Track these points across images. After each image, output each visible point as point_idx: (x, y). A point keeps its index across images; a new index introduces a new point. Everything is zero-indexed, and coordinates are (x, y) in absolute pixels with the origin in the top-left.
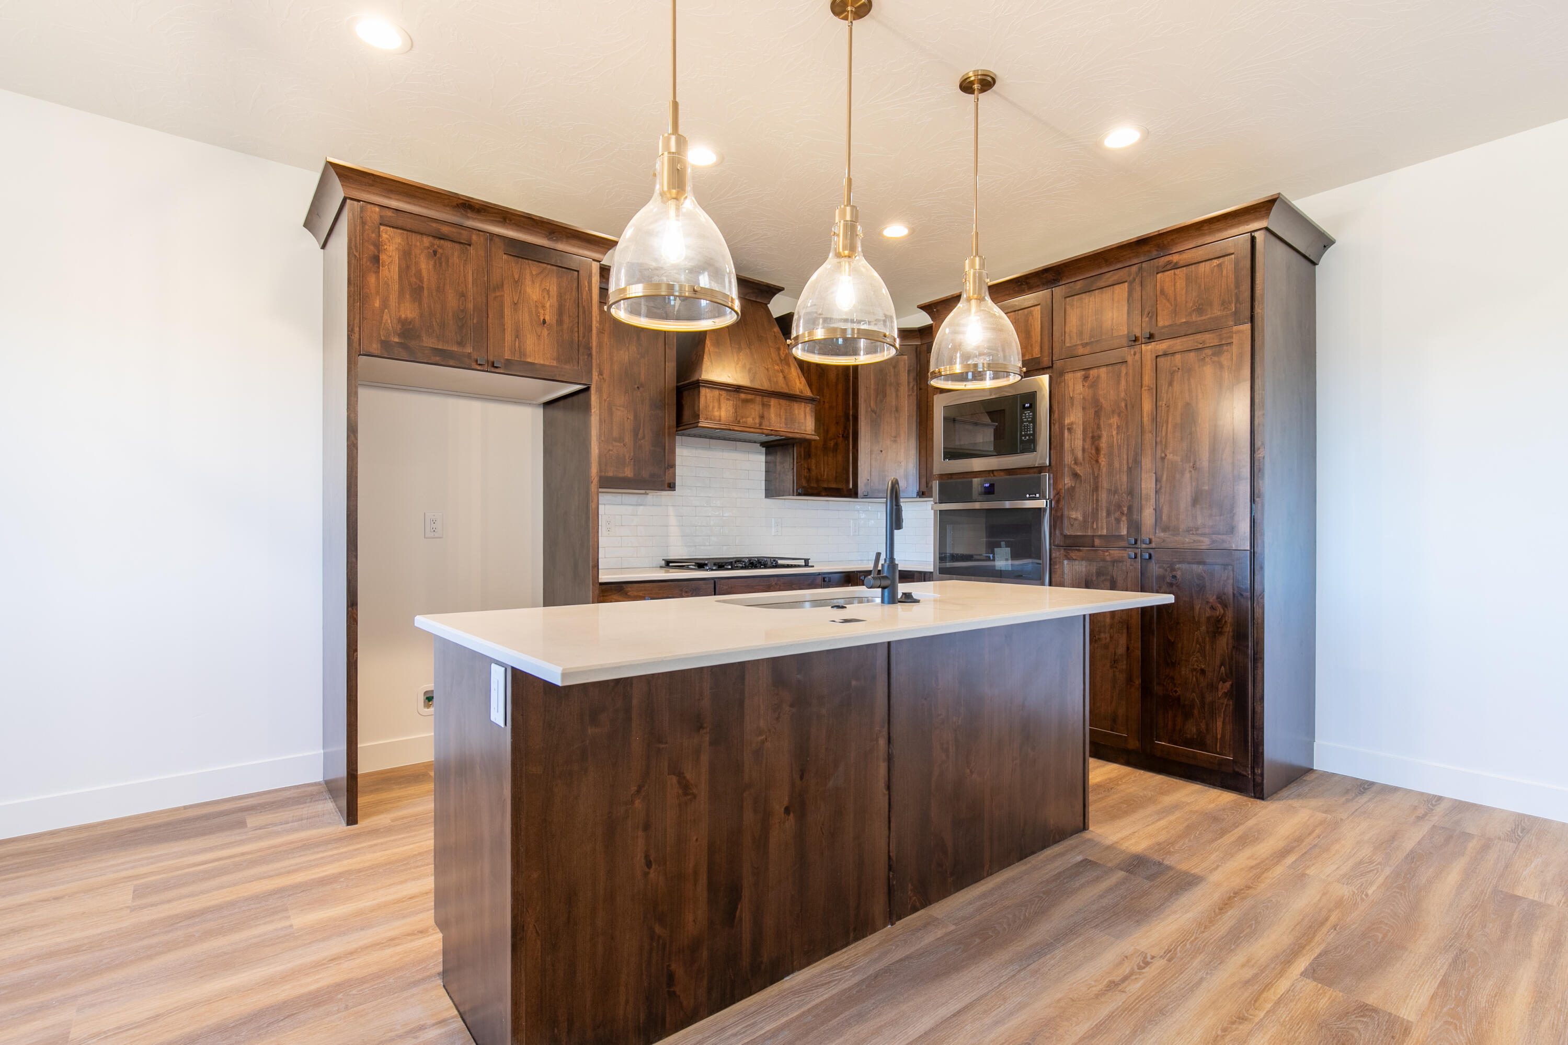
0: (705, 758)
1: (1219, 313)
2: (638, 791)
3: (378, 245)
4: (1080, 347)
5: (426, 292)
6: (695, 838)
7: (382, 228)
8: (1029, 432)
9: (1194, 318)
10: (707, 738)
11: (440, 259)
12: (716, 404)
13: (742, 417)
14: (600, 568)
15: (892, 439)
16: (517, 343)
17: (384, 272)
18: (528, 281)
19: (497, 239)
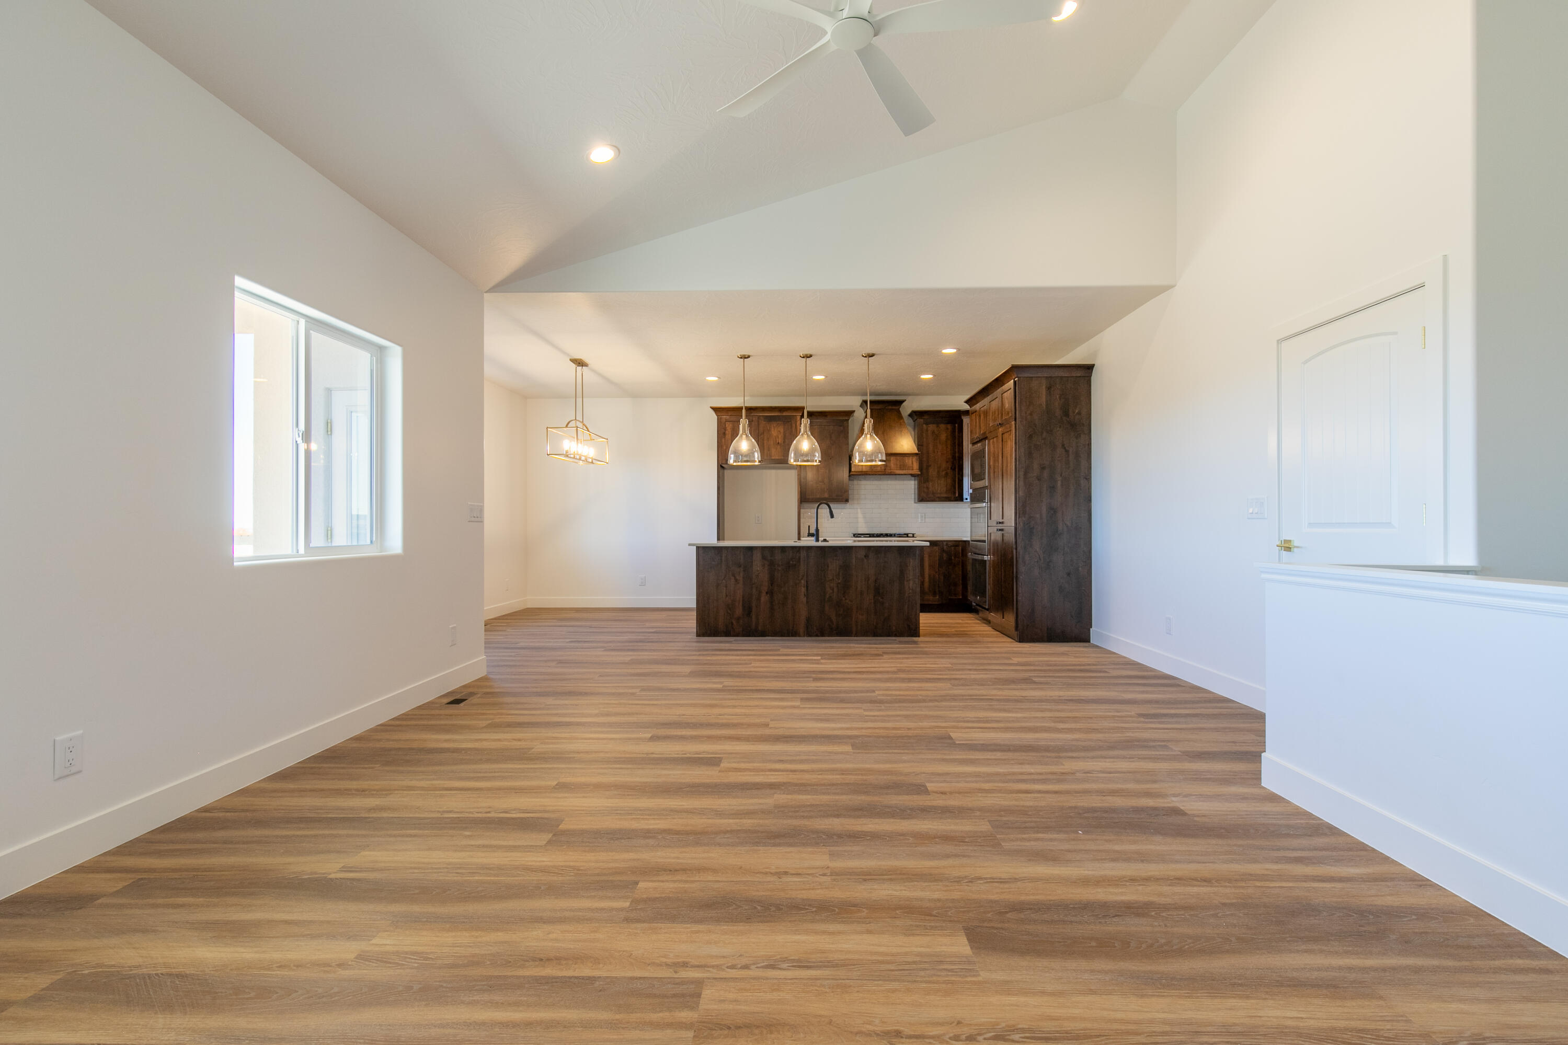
0: (742, 575)
1: (1010, 415)
3: (725, 429)
7: (726, 423)
8: (984, 469)
10: (742, 569)
17: (727, 436)
18: (773, 429)
19: (761, 417)
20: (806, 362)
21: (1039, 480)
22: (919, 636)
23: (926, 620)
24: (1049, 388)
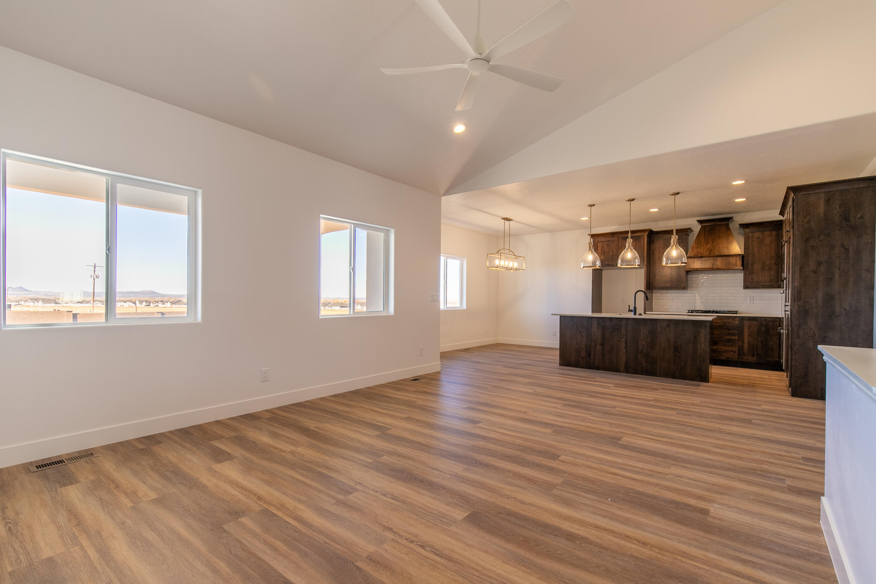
0: (585, 332)
3: (597, 247)
5: (606, 253)
7: (598, 243)
11: (609, 246)
20: (630, 204)
21: (815, 273)
22: (708, 382)
23: (715, 371)
24: (828, 201)
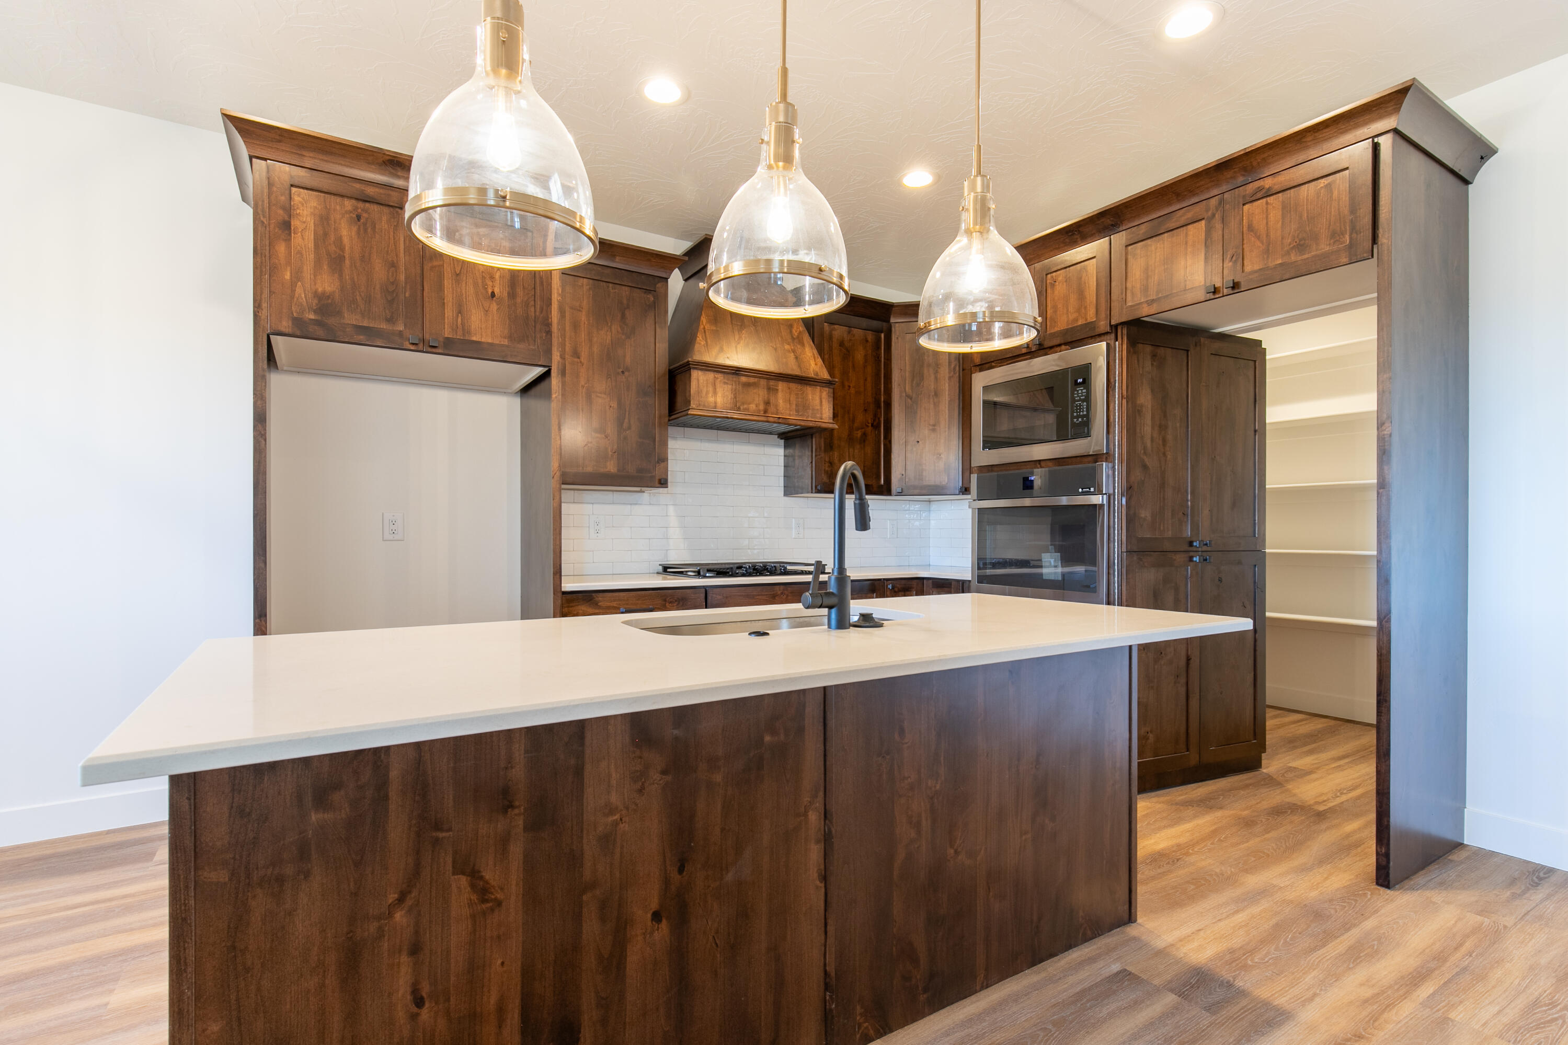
0: (517, 850)
1: (1327, 248)
2: (401, 900)
3: (289, 210)
4: (1145, 305)
5: (347, 262)
6: (499, 962)
7: (294, 190)
8: (1081, 413)
9: (1293, 257)
10: (520, 822)
11: (365, 224)
12: (711, 389)
13: (743, 404)
14: (563, 574)
15: (931, 427)
16: (459, 320)
17: (296, 240)
